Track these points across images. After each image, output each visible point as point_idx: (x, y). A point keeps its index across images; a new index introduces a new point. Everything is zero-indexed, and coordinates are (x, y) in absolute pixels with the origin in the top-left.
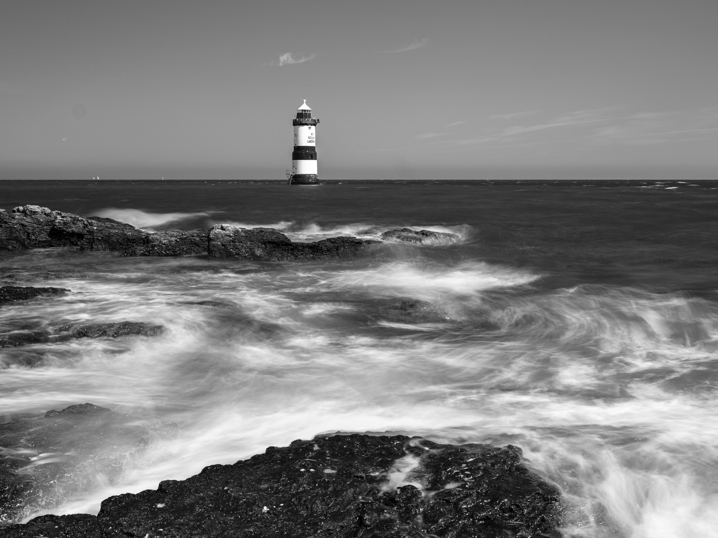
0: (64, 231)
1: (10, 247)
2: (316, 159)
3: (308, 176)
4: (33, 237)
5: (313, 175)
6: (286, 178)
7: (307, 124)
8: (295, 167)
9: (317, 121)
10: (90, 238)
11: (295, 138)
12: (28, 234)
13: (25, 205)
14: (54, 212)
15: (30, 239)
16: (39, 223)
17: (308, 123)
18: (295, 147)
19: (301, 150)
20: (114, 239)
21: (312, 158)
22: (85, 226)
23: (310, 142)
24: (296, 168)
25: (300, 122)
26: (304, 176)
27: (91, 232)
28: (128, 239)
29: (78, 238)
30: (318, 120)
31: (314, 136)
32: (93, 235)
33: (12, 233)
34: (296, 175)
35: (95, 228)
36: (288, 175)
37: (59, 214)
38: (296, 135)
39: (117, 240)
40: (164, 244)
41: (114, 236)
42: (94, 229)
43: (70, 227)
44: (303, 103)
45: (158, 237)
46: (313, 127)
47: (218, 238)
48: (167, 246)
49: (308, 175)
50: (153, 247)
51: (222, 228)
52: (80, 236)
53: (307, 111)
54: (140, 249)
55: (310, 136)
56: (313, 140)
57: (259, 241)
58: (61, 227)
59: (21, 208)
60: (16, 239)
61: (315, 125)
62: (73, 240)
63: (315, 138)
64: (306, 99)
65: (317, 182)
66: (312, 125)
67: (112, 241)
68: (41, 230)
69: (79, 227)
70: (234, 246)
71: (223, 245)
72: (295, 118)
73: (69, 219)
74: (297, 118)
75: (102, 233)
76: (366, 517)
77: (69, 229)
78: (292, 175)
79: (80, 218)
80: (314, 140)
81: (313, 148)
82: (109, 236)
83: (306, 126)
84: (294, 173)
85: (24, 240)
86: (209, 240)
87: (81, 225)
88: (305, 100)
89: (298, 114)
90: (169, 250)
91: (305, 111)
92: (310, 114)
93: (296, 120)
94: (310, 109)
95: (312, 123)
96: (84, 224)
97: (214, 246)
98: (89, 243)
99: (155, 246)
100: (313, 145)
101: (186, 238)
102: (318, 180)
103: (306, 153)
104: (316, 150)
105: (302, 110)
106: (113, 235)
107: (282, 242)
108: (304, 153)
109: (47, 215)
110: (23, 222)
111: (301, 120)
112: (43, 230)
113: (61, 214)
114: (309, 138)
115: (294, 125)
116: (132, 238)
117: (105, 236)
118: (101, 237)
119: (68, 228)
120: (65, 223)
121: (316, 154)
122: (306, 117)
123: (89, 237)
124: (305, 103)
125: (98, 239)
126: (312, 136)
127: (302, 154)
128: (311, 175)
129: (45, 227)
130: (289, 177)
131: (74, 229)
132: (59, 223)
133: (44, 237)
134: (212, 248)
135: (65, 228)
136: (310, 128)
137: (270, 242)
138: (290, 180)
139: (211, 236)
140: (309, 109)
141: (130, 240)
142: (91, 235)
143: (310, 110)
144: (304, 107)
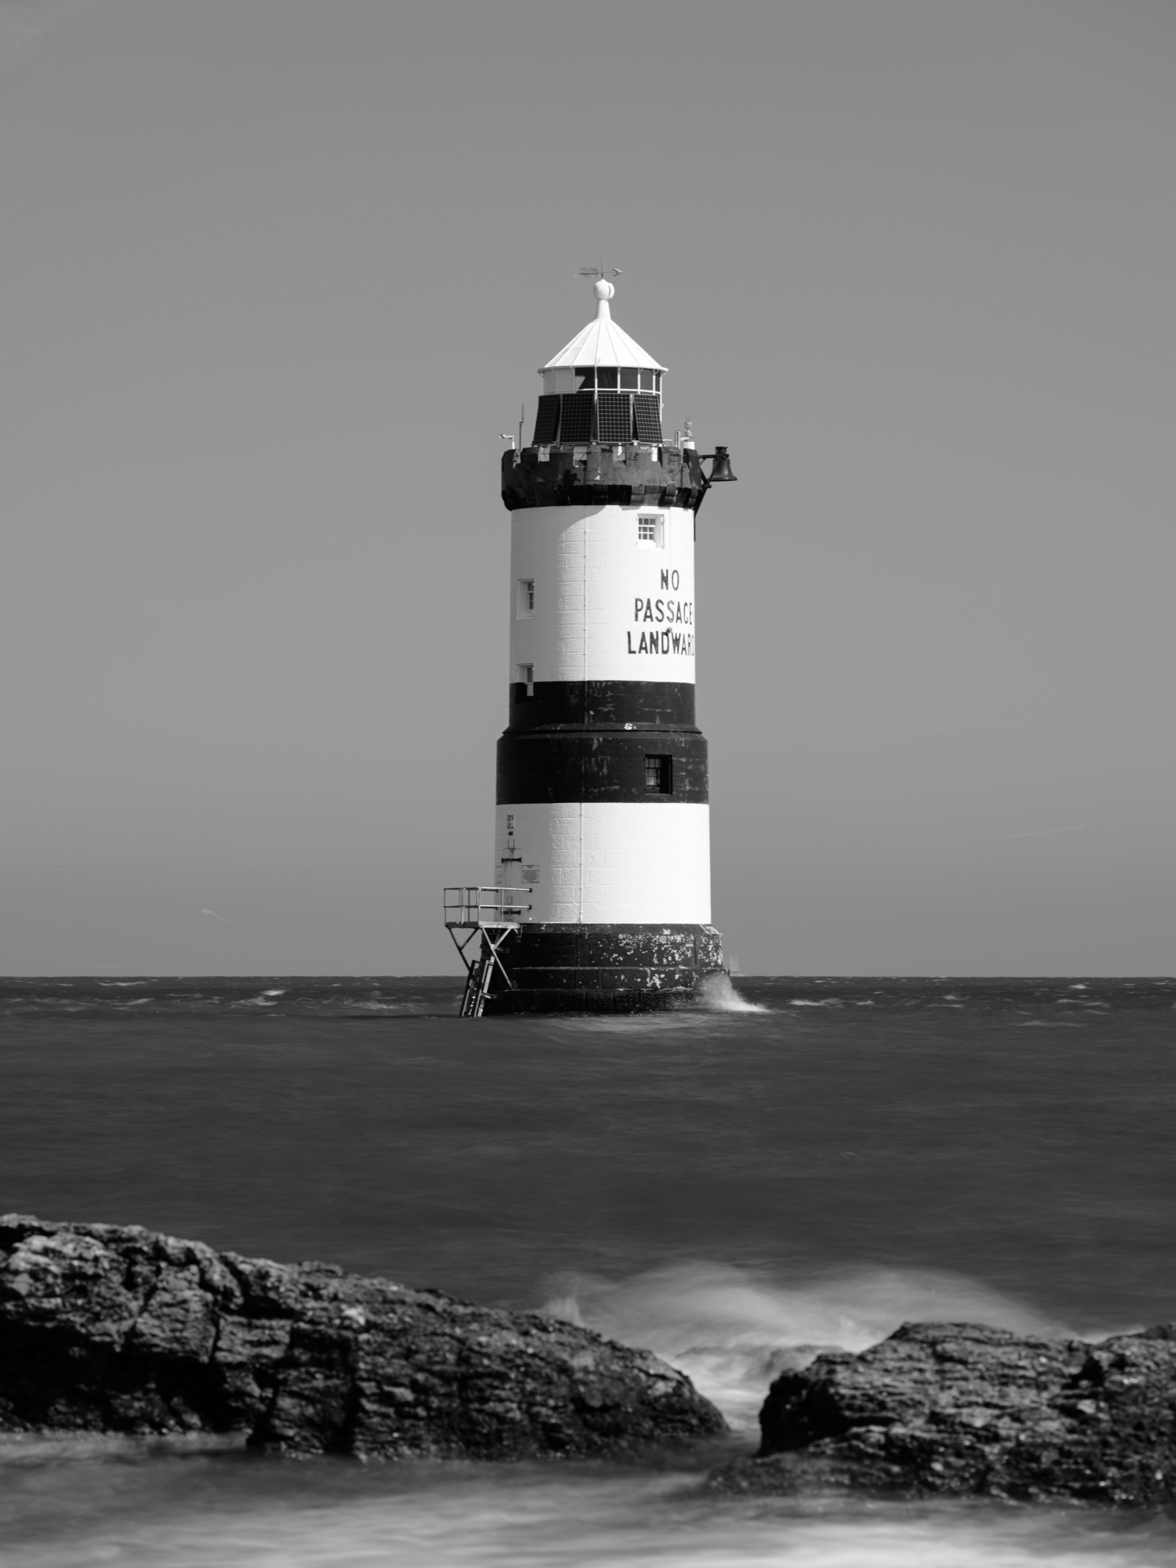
2: (697, 796)
3: (635, 946)
5: (677, 929)
7: (622, 495)
8: (525, 862)
9: (707, 468)
10: (327, 1392)
11: (523, 614)
17: (633, 479)
18: (518, 690)
19: (576, 715)
21: (668, 789)
23: (651, 643)
24: (531, 876)
25: (570, 476)
30: (721, 457)
31: (685, 592)
32: (352, 1370)
34: (530, 932)
36: (462, 934)
41: (502, 1377)
42: (346, 1324)
43: (115, 1309)
44: (594, 315)
46: (677, 523)
49: (631, 929)
53: (630, 373)
55: (653, 591)
56: (679, 629)
58: (50, 1304)
61: (691, 498)
63: (690, 613)
64: (613, 278)
66: (664, 501)
67: (493, 1415)
69: (178, 1312)
72: (519, 437)
74: (542, 435)
75: (408, 1354)
77: (111, 1327)
78: (493, 934)
79: (173, 1244)
80: (686, 629)
81: (675, 700)
83: (612, 512)
84: (510, 914)
87: (190, 1298)
88: (605, 287)
89: (548, 404)
91: (608, 374)
92: (649, 404)
93: (529, 455)
94: (653, 365)
95: (670, 481)
96: (205, 1284)
100: (676, 668)
103: (618, 747)
105: (586, 372)
106: (497, 1366)
108: (597, 740)
111: (579, 453)
114: (648, 608)
115: (517, 498)
116: (605, 1393)
117: (441, 1375)
118: (414, 1386)
119: (96, 1318)
121: (698, 748)
122: (617, 431)
123: (319, 1382)
124: (605, 307)
125: (385, 1398)
126: (666, 595)
127: (584, 747)
128: (656, 929)
130: (474, 952)
132: (36, 1273)
135: (77, 1319)
136: (648, 528)
138: (475, 974)
140: (638, 358)
141: (592, 1410)
142: (327, 1366)
143: (648, 372)
144: (604, 343)
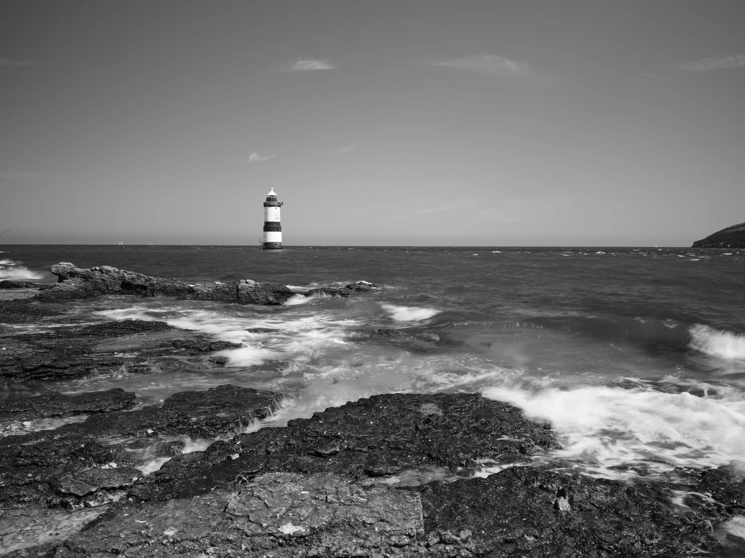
0: (132, 284)
1: (96, 295)
2: (281, 231)
3: (276, 244)
4: (111, 288)
5: (279, 242)
6: (259, 244)
7: (274, 206)
8: (265, 236)
9: (281, 204)
11: (265, 216)
12: (107, 286)
13: (101, 266)
14: (121, 271)
15: (108, 290)
16: (114, 278)
18: (265, 222)
19: (270, 224)
20: (168, 289)
21: (278, 231)
22: (146, 281)
23: (276, 218)
24: (266, 238)
25: (269, 204)
26: (272, 243)
27: (152, 285)
28: (177, 290)
29: (141, 288)
31: (279, 214)
32: (154, 287)
33: (96, 285)
34: (266, 243)
35: (155, 282)
36: (260, 242)
37: (124, 272)
38: (266, 214)
39: (170, 290)
40: (205, 293)
41: (168, 287)
45: (200, 288)
46: (279, 208)
47: (244, 289)
48: (207, 294)
49: (275, 242)
50: (198, 295)
51: (246, 282)
52: (144, 288)
53: (274, 196)
54: (189, 296)
55: (276, 214)
57: (271, 291)
58: (129, 281)
59: (98, 268)
60: (99, 289)
61: (280, 206)
62: (138, 290)
64: (273, 188)
65: (282, 248)
67: (167, 291)
68: (115, 283)
69: (142, 281)
70: (255, 294)
71: (247, 293)
72: (265, 201)
73: (135, 276)
74: (267, 201)
75: (159, 285)
76: (419, 426)
77: (136, 283)
78: (263, 243)
79: (142, 275)
80: (279, 217)
81: (278, 223)
82: (165, 287)
84: (264, 241)
85: (104, 290)
86: (238, 290)
87: (144, 280)
89: (267, 198)
90: (209, 297)
92: (276, 198)
95: (278, 205)
96: (146, 279)
97: (241, 294)
98: (151, 292)
99: (199, 294)
100: (278, 221)
101: (219, 289)
102: (282, 246)
103: (274, 227)
104: (281, 225)
105: (271, 196)
107: (286, 291)
109: (118, 273)
110: (103, 278)
111: (270, 202)
112: (117, 283)
113: (126, 272)
114: (276, 216)
115: (265, 206)
116: (180, 288)
117: (162, 287)
118: (159, 288)
119: (134, 282)
120: (132, 279)
121: (280, 227)
122: (273, 201)
123: (151, 288)
124: (272, 190)
125: (157, 289)
127: (271, 227)
129: (118, 281)
130: (261, 244)
131: (139, 282)
132: (127, 278)
133: (118, 288)
134: (240, 295)
135: (132, 282)
136: (276, 209)
137: (278, 292)
138: (262, 246)
139: (239, 288)
140: (275, 194)
141: (179, 290)
143: (276, 196)
144: (272, 193)
